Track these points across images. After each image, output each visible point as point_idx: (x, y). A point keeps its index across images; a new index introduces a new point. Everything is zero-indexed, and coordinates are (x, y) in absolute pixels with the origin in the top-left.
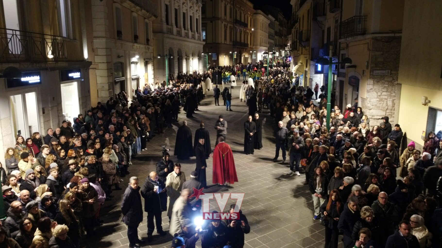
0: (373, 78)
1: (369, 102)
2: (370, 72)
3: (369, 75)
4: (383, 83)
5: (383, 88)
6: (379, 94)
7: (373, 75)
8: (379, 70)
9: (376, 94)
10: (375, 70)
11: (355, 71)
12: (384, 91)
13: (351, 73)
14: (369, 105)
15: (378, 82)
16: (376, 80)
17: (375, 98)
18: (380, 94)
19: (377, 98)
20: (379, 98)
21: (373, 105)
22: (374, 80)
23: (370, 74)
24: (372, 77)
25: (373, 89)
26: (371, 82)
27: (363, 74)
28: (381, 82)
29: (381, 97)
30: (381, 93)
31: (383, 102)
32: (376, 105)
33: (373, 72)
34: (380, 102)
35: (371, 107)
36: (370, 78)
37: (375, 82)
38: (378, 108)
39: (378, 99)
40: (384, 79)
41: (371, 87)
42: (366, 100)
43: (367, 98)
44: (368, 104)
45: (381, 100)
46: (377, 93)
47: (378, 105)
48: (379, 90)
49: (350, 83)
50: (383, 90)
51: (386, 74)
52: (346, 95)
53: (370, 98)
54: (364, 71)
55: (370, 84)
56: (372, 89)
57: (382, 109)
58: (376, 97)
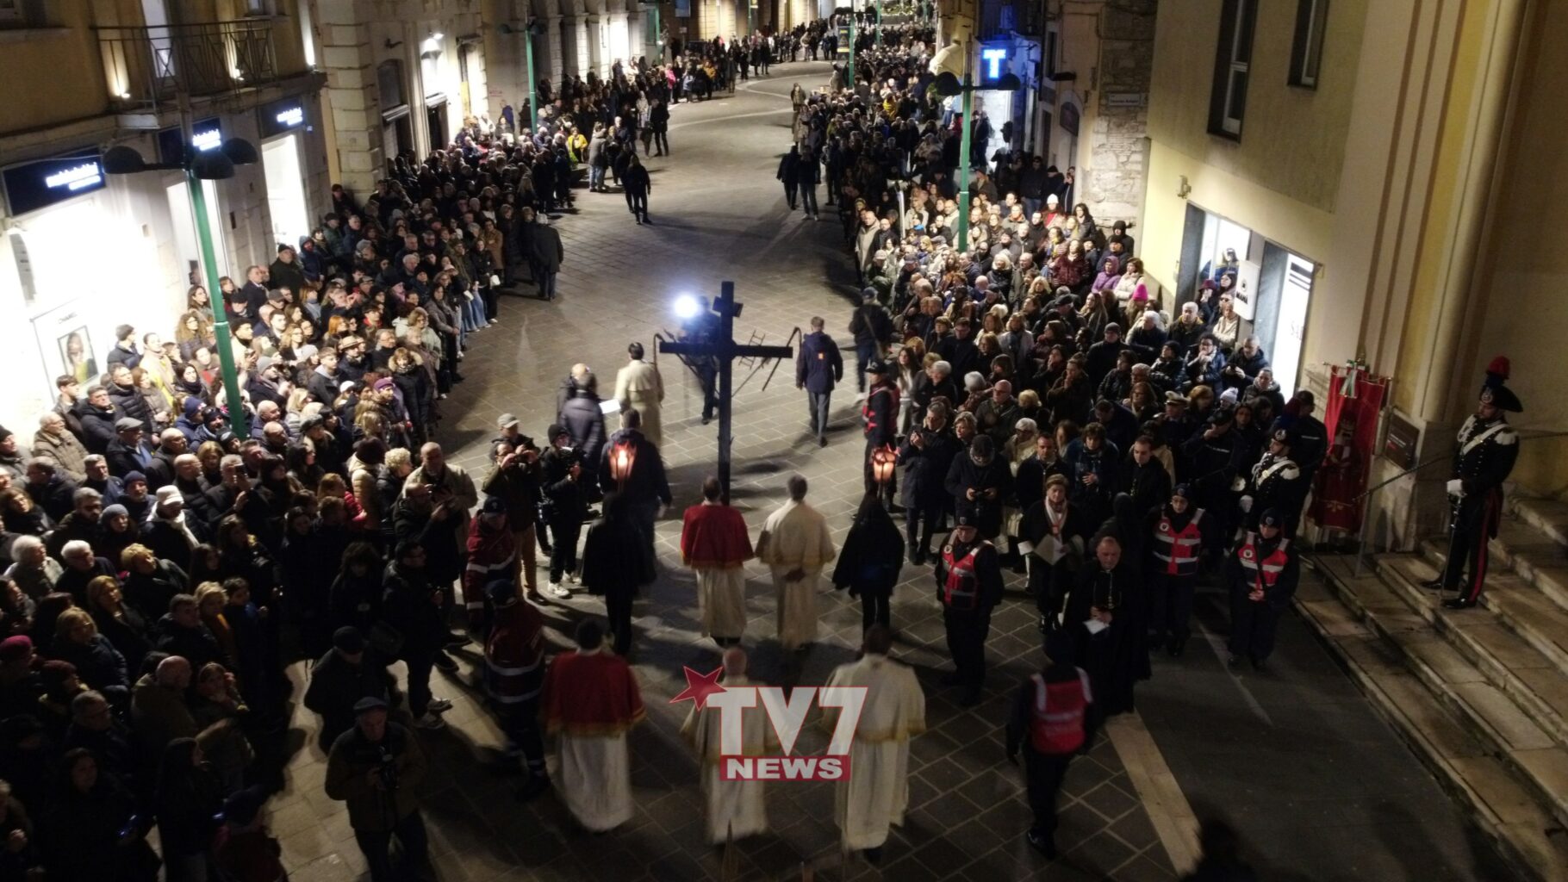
0: (1106, 115)
1: (1095, 182)
2: (1100, 99)
3: (1097, 106)
4: (1133, 128)
5: (1134, 143)
6: (1123, 159)
7: (1107, 107)
8: (1125, 92)
9: (1114, 158)
10: (1113, 92)
11: (1073, 91)
12: (1134, 152)
13: (1066, 93)
14: (1096, 189)
15: (1119, 126)
16: (1114, 120)
17: (1111, 170)
18: (1125, 159)
19: (1116, 170)
20: (1122, 171)
21: (1105, 190)
22: (1109, 121)
23: (1100, 105)
24: (1105, 111)
25: (1108, 146)
26: (1101, 125)
27: (1086, 101)
28: (1127, 126)
29: (1128, 167)
30: (1128, 157)
31: (1131, 181)
32: (1113, 190)
33: (1107, 99)
34: (1124, 182)
35: (1102, 195)
36: (1099, 115)
37: (1111, 125)
38: (1119, 197)
39: (1119, 174)
40: (1135, 117)
41: (1102, 139)
42: (1091, 175)
43: (1092, 170)
44: (1094, 186)
45: (1128, 175)
46: (1117, 156)
47: (1119, 190)
48: (1122, 147)
49: (1063, 124)
50: (1133, 149)
51: (1142, 105)
52: (1055, 156)
53: (1099, 170)
54: (1087, 93)
55: (1098, 132)
56: (1103, 145)
57: (1130, 200)
58: (1114, 167)
